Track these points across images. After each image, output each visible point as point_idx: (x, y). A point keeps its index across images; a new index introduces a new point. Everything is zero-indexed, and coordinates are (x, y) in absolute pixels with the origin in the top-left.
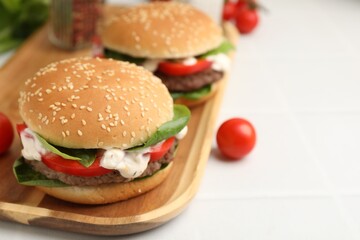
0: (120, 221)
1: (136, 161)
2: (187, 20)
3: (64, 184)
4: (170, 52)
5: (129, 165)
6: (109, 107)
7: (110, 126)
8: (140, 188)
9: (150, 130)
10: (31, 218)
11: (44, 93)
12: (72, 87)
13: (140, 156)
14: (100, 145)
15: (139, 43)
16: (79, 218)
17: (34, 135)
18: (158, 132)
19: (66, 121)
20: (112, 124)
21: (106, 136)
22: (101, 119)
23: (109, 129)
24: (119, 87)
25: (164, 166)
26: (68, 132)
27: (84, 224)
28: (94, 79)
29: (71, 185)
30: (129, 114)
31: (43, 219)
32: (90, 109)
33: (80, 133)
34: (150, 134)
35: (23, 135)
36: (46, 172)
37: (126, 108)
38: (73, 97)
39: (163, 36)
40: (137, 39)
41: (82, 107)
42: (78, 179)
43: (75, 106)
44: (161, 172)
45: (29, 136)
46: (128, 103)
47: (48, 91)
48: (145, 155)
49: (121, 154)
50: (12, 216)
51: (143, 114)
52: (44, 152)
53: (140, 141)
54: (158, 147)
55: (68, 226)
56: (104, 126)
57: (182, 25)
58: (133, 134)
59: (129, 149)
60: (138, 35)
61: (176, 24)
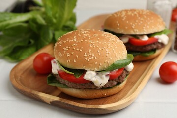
0: (91, 106)
1: (102, 78)
2: (145, 17)
3: (68, 87)
4: (134, 32)
5: (98, 80)
6: (90, 50)
7: (89, 59)
8: (105, 93)
9: (110, 63)
10: (51, 100)
11: (63, 42)
12: (75, 40)
13: (104, 76)
14: (84, 68)
15: (119, 26)
16: (72, 103)
17: (56, 62)
18: (113, 64)
19: (69, 55)
20: (90, 58)
21: (87, 64)
22: (86, 55)
23: (88, 60)
24: (98, 42)
25: (119, 83)
26: (69, 61)
27: (74, 106)
28: (87, 38)
29: (71, 87)
30: (100, 54)
31: (56, 101)
32: (81, 50)
33: (75, 61)
34: (110, 65)
35: (52, 62)
36: (61, 80)
37: (99, 51)
38: (74, 44)
39: (131, 23)
40: (118, 24)
41: (78, 49)
42: (74, 84)
43: (74, 48)
44: (117, 86)
45: (54, 62)
46: (100, 49)
47: (65, 42)
48: (107, 75)
49: (94, 73)
50: (43, 99)
51: (107, 55)
52: (59, 69)
53: (104, 68)
54: (114, 72)
55: (67, 106)
56: (86, 59)
57: (142, 19)
58: (101, 64)
59: (98, 72)
60: (119, 23)
61: (139, 18)
